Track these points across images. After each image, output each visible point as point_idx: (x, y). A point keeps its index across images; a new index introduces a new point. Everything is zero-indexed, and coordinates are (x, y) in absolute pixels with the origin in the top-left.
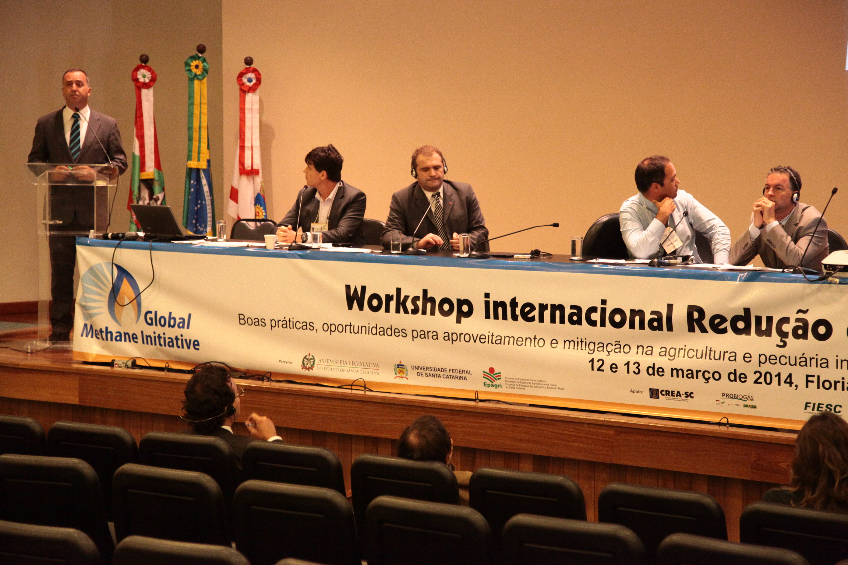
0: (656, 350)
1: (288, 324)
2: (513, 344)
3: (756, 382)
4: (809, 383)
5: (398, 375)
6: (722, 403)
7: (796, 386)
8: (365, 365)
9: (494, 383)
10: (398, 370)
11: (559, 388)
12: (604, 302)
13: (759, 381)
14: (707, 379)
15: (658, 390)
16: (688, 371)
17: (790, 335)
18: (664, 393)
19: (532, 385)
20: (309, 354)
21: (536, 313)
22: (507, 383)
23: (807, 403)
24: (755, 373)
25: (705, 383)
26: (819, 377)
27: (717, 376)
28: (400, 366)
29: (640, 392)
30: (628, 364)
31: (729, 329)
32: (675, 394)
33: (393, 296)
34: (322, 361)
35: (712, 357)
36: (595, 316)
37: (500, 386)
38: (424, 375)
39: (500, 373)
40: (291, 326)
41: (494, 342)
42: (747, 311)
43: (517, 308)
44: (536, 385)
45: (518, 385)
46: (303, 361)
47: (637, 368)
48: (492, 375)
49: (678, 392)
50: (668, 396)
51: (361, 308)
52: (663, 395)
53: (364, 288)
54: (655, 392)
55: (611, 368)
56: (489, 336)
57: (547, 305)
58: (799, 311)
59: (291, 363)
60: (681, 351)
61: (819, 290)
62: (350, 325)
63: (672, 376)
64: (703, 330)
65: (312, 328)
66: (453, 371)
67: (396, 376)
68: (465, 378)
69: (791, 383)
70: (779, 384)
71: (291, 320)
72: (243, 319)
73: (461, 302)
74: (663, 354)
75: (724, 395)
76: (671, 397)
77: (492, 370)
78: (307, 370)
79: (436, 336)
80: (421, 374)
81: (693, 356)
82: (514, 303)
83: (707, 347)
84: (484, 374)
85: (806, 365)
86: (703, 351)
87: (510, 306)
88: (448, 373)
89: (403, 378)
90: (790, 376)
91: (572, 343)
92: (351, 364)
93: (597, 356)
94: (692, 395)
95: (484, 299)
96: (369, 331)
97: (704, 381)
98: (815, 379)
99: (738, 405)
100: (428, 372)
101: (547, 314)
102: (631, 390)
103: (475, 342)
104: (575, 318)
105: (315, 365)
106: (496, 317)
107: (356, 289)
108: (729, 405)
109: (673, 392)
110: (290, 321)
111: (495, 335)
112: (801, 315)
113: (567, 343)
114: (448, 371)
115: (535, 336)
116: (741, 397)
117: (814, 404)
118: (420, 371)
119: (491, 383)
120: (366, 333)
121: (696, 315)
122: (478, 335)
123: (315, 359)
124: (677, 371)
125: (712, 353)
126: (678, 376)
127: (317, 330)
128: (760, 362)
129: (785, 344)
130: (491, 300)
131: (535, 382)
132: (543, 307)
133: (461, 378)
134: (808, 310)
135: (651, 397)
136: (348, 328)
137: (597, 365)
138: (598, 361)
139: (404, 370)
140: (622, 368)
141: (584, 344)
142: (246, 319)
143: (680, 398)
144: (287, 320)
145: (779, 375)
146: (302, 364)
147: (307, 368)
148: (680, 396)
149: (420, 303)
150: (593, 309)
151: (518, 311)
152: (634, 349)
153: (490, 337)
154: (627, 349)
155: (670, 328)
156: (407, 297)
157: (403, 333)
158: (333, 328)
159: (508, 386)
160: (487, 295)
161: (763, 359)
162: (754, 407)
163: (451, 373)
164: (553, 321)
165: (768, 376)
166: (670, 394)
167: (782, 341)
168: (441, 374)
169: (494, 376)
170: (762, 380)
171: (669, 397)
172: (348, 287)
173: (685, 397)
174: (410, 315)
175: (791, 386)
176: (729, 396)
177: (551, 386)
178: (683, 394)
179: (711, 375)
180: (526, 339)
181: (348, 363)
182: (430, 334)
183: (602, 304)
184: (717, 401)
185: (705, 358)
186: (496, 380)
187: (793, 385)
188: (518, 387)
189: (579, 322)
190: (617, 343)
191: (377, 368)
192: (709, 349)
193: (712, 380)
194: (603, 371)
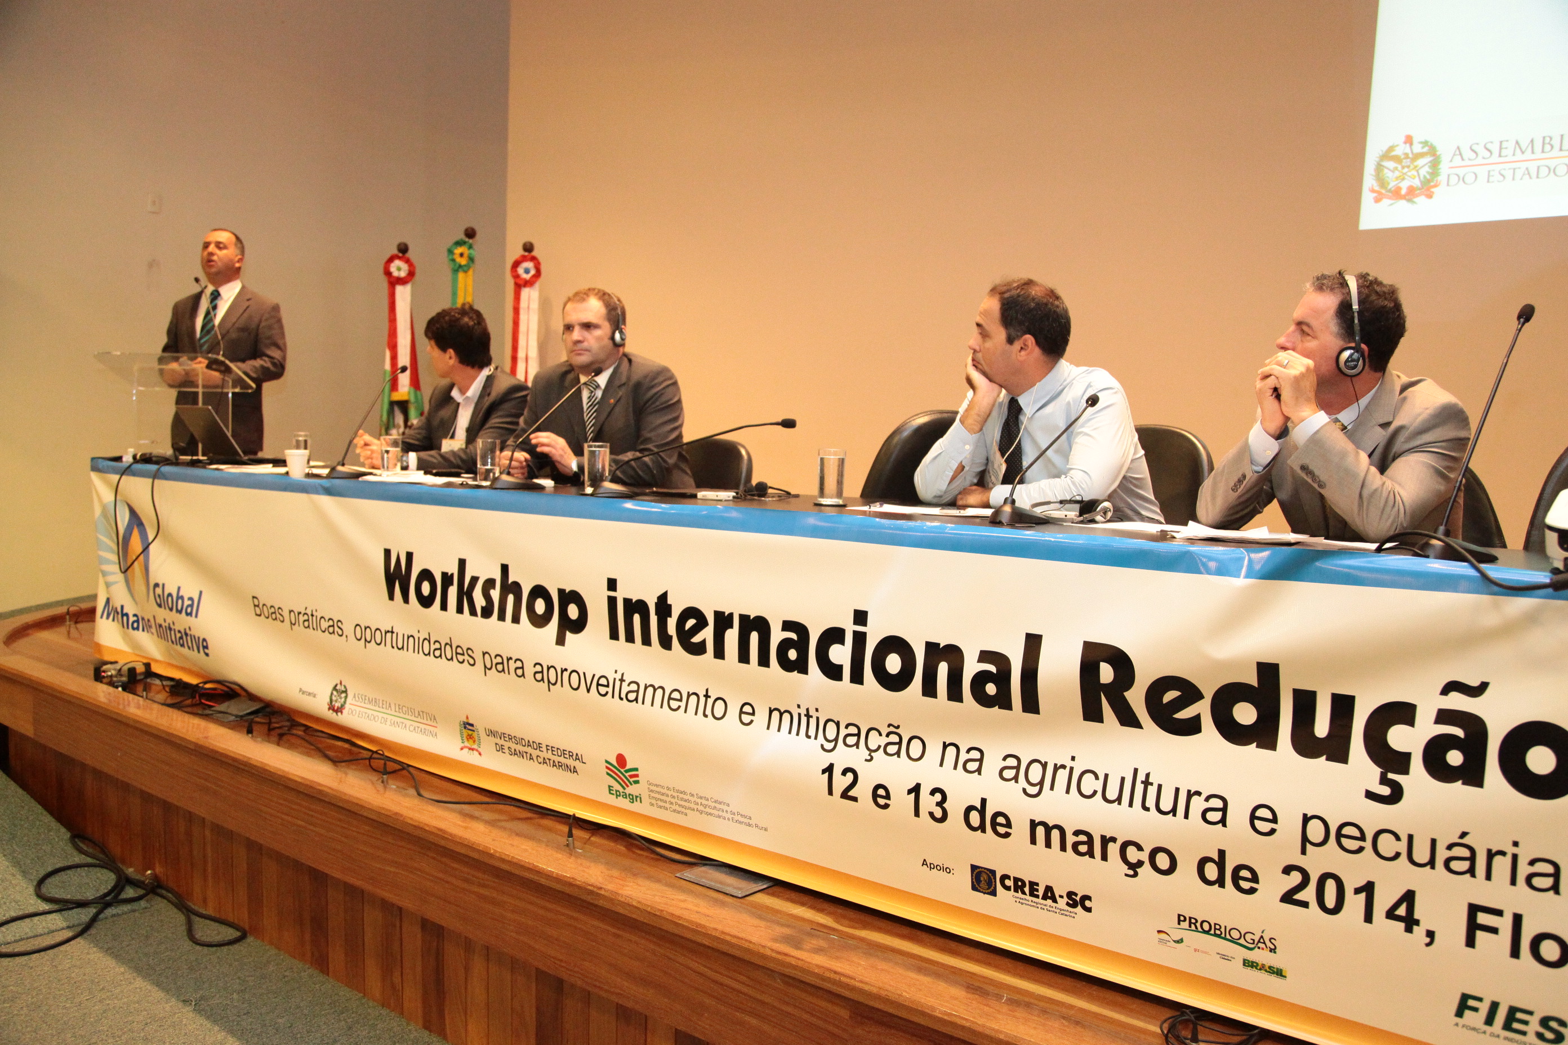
0: (993, 763)
1: (308, 620)
2: (662, 707)
3: (1288, 898)
4: (1480, 935)
5: (467, 744)
6: (1174, 941)
7: (1430, 934)
8: (416, 714)
9: (628, 791)
10: (465, 732)
11: (757, 826)
12: (860, 617)
13: (1298, 897)
14: (1134, 867)
15: (993, 872)
16: (1077, 833)
17: (1417, 764)
18: (1009, 883)
19: (701, 808)
20: (341, 683)
21: (707, 634)
22: (653, 795)
23: (1465, 997)
24: (1287, 870)
25: (1126, 875)
26: (1518, 919)
27: (1163, 861)
28: (467, 726)
29: (948, 870)
30: (916, 790)
31: (1208, 723)
32: (1041, 893)
33: (452, 575)
34: (357, 699)
35: (1151, 802)
36: (840, 654)
37: (638, 799)
38: (507, 750)
39: (636, 769)
40: (315, 625)
41: (623, 695)
42: (1268, 672)
43: (669, 619)
44: (708, 810)
45: (672, 803)
46: (332, 694)
47: (940, 804)
48: (622, 770)
49: (1049, 889)
50: (1020, 895)
51: (406, 598)
52: (1008, 888)
53: (409, 558)
54: (984, 877)
55: (875, 796)
56: (615, 679)
57: (731, 615)
58: (1451, 687)
59: (315, 696)
60: (1061, 771)
61: (1531, 619)
62: (392, 632)
63: (1033, 841)
64: (1128, 718)
65: (340, 632)
66: (552, 751)
67: (462, 745)
68: (575, 770)
69: (1410, 922)
70: (1368, 918)
71: (315, 613)
72: (258, 606)
73: (566, 598)
74: (1009, 774)
75: (1182, 918)
76: (1028, 897)
77: (621, 760)
78: (335, 714)
79: (520, 672)
80: (502, 749)
81: (1095, 792)
82: (663, 606)
83: (1136, 771)
84: (607, 768)
85: (1472, 871)
86: (1123, 779)
87: (656, 614)
88: (546, 755)
89: (475, 751)
90: (1409, 897)
91: (786, 717)
92: (397, 709)
93: (843, 757)
94: (1087, 903)
95: (606, 593)
96: (419, 646)
97: (1125, 869)
98: (1505, 924)
99: (1224, 957)
100: (513, 746)
101: (732, 637)
102: (925, 860)
103: (588, 691)
104: (793, 654)
105: (347, 706)
106: (629, 636)
107: (398, 559)
108: (1195, 950)
109: (1033, 885)
110: (312, 615)
111: (628, 679)
112: (1457, 702)
113: (776, 715)
114: (544, 748)
115: (707, 690)
116: (1235, 934)
117: (1494, 1006)
118: (499, 741)
119: (621, 790)
120: (414, 651)
121: (1106, 673)
122: (594, 675)
123: (349, 692)
124: (1048, 829)
125: (1152, 791)
126: (1048, 845)
127: (347, 636)
128: (1305, 839)
129: (1396, 795)
130: (620, 595)
131: (706, 802)
132: (723, 621)
133: (568, 768)
134: (1484, 686)
135: (974, 888)
136: (389, 637)
137: (841, 782)
138: (844, 773)
139: (475, 734)
140: (902, 801)
141: (813, 722)
142: (261, 606)
143: (1054, 905)
144: (309, 612)
145: (1368, 889)
146: (329, 700)
147: (336, 708)
148: (1054, 900)
149: (495, 594)
150: (834, 635)
151: (672, 626)
152: (934, 750)
153: (618, 683)
154: (916, 748)
155: (1031, 704)
156: (474, 580)
157: (469, 656)
158: (369, 634)
159: (654, 801)
160: (612, 584)
161: (1315, 832)
162: (1279, 973)
163: (549, 755)
164: (744, 655)
165: (1330, 886)
166: (1027, 889)
167: (1384, 781)
168: (535, 753)
169: (627, 775)
170: (1308, 894)
171: (1023, 896)
172: (387, 553)
173: (1068, 904)
174: (479, 619)
175: (1409, 929)
176: (1198, 925)
177: (739, 818)
178: (1061, 897)
179: (1144, 856)
180: (689, 695)
181: (393, 707)
182: (512, 665)
183: (855, 623)
184: (1159, 932)
185: (1131, 805)
186: (631, 784)
187: (1419, 931)
188: (674, 807)
189: (802, 666)
190: (892, 729)
191: (434, 724)
192: (1141, 777)
193: (1146, 870)
194: (855, 799)
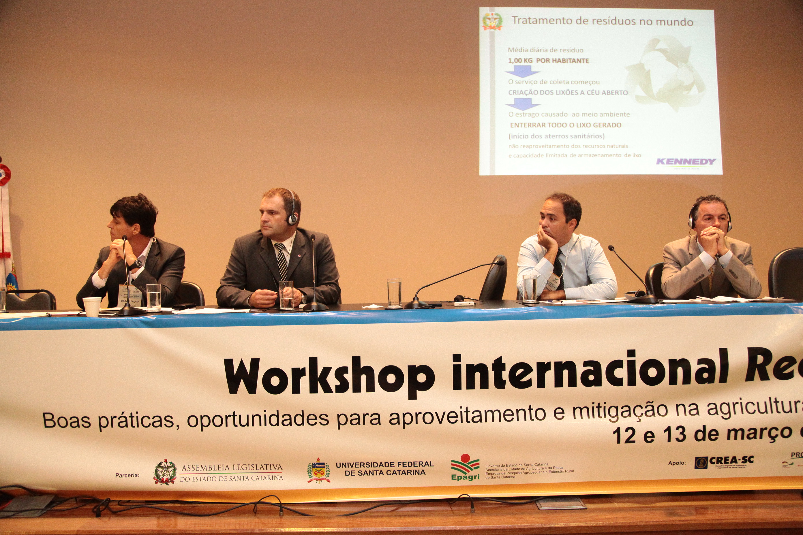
0: (703, 409)
1: (127, 421)
2: (500, 421)
5: (314, 477)
6: (790, 465)
8: (259, 467)
9: (468, 474)
10: (313, 470)
11: (566, 471)
12: (631, 353)
14: (773, 438)
15: (707, 458)
16: (749, 430)
18: (714, 461)
19: (526, 471)
20: (166, 461)
21: (533, 376)
22: (488, 472)
25: (771, 442)
27: (786, 432)
28: (317, 465)
29: (683, 463)
30: (668, 429)
31: (797, 373)
32: (730, 461)
33: (304, 369)
34: (187, 469)
35: (780, 409)
36: (621, 373)
37: (477, 478)
38: (356, 473)
39: (478, 460)
40: (135, 424)
41: (470, 419)
43: (503, 372)
44: (532, 471)
45: (504, 473)
46: (157, 471)
47: (682, 433)
48: (466, 463)
49: (734, 458)
50: (719, 464)
51: (252, 389)
52: (713, 463)
53: (255, 363)
54: (702, 461)
55: (646, 437)
56: (461, 412)
57: (549, 363)
59: (137, 476)
60: (736, 405)
62: (234, 415)
63: (729, 438)
64: (766, 377)
65: (169, 424)
66: (403, 464)
67: (311, 478)
68: (423, 472)
71: (134, 414)
72: (51, 420)
73: (413, 371)
74: (713, 412)
75: (793, 454)
76: (724, 464)
77: (465, 458)
78: (164, 484)
79: (377, 420)
80: (352, 473)
81: (755, 411)
82: (499, 365)
83: (770, 398)
84: (452, 465)
86: (765, 403)
87: (493, 370)
88: (396, 468)
89: (323, 481)
91: (585, 411)
92: (236, 468)
93: (624, 423)
94: (752, 459)
95: (451, 363)
96: (265, 421)
97: (771, 440)
100: (363, 469)
101: (550, 376)
102: (670, 462)
103: (440, 422)
104: (591, 378)
105: (178, 475)
106: (471, 385)
107: (242, 364)
108: (799, 466)
109: (726, 459)
110: (132, 417)
111: (471, 410)
113: (578, 411)
114: (396, 465)
115: (530, 406)
118: (350, 469)
119: (462, 475)
120: (260, 425)
121: (760, 359)
122: (444, 413)
123: (176, 466)
124: (736, 431)
125: (779, 405)
126: (736, 438)
127: (178, 426)
130: (463, 364)
131: (531, 467)
132: (543, 367)
133: (417, 472)
135: (696, 468)
136: (231, 419)
137: (625, 435)
138: (627, 430)
139: (324, 470)
140: (661, 436)
141: (602, 410)
142: (56, 419)
143: (736, 464)
144: (127, 415)
146: (154, 476)
147: (165, 480)
148: (736, 462)
149: (349, 377)
150: (618, 364)
151: (505, 375)
152: (672, 409)
153: (464, 414)
154: (662, 410)
155: (724, 378)
156: (326, 371)
157: (324, 419)
158: (205, 421)
159: (490, 476)
160: (457, 358)
163: (401, 468)
164: (559, 383)
166: (723, 461)
168: (384, 470)
169: (469, 465)
171: (721, 465)
172: (229, 363)
173: (743, 462)
174: (335, 395)
176: (800, 455)
177: (555, 470)
178: (739, 460)
179: (779, 432)
180: (518, 411)
181: (231, 467)
182: (368, 418)
183: (629, 356)
184: (783, 462)
185: (772, 412)
186: (472, 470)
188: (506, 475)
189: (598, 382)
190: (649, 404)
191: (280, 470)
192: (773, 400)
193: (780, 437)
194: (634, 442)
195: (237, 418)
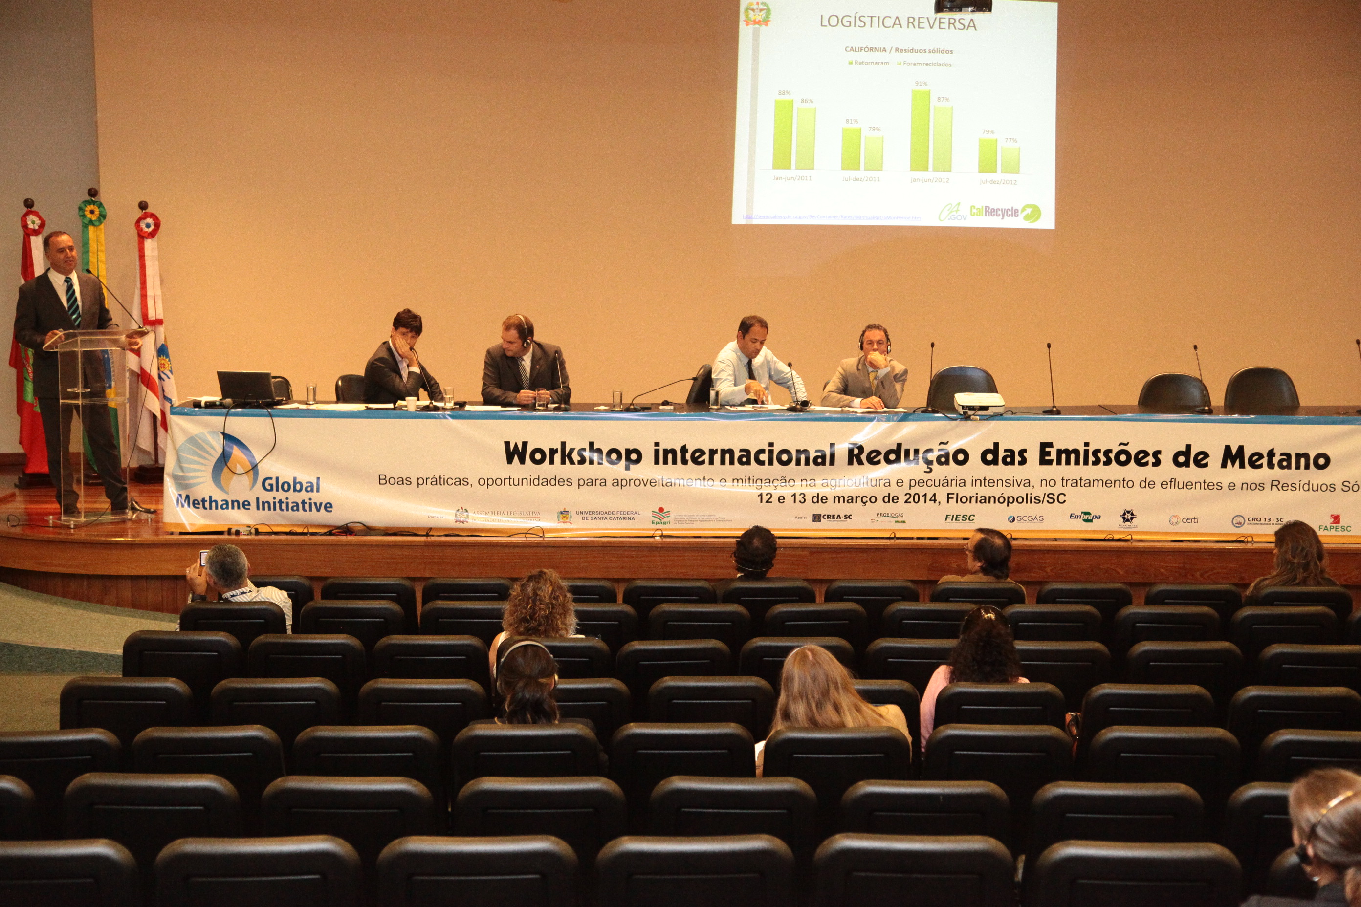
0: (820, 482)
1: (437, 481)
3: (906, 502)
4: (950, 500)
5: (561, 521)
6: (876, 521)
7: (939, 503)
8: (524, 513)
9: (663, 521)
10: (561, 516)
12: (771, 445)
13: (908, 501)
14: (865, 503)
15: (820, 515)
16: (848, 497)
17: (935, 462)
18: (826, 517)
19: (701, 520)
20: (462, 508)
21: (706, 457)
22: (676, 519)
23: (947, 516)
24: (906, 495)
25: (863, 506)
26: (957, 494)
27: (873, 500)
28: (564, 513)
29: (805, 518)
30: (794, 495)
31: (883, 461)
32: (836, 517)
33: (557, 449)
34: (476, 514)
35: (869, 484)
36: (764, 457)
37: (669, 523)
38: (590, 518)
39: (670, 511)
40: (442, 483)
41: (664, 484)
42: (899, 445)
43: (687, 454)
44: (704, 520)
46: (456, 515)
47: (803, 498)
48: (661, 513)
49: (839, 516)
51: (522, 461)
52: (825, 519)
53: (525, 444)
54: (817, 517)
55: (779, 500)
56: (659, 480)
57: (717, 450)
58: (941, 443)
59: (442, 518)
61: (957, 426)
62: (510, 478)
63: (834, 502)
64: (860, 463)
65: (466, 483)
66: (620, 513)
67: (559, 521)
68: (633, 519)
69: (935, 501)
70: (925, 502)
71: (442, 477)
72: (384, 479)
73: (629, 452)
74: (826, 485)
75: (878, 514)
76: (832, 520)
77: (661, 510)
78: (461, 523)
79: (604, 483)
80: (586, 518)
82: (684, 450)
84: (653, 514)
85: (948, 485)
87: (681, 452)
88: (616, 515)
89: (568, 523)
90: (934, 495)
91: (740, 481)
92: (509, 513)
93: (765, 490)
94: (851, 517)
95: (654, 448)
96: (530, 482)
97: (862, 504)
98: (955, 496)
99: (890, 522)
100: (594, 516)
101: (717, 458)
102: (796, 517)
103: (645, 486)
104: (744, 460)
105: (470, 518)
106: (666, 462)
107: (516, 445)
108: (882, 522)
109: (833, 516)
110: (440, 478)
111: (665, 478)
112: (942, 446)
113: (736, 481)
114: (615, 513)
115: (705, 477)
116: (893, 515)
117: (953, 516)
118: (585, 515)
119: (659, 521)
120: (527, 485)
121: (855, 452)
122: (648, 480)
123: (469, 512)
124: (839, 498)
125: (869, 481)
126: (839, 502)
127: (471, 485)
128: (910, 486)
129: (931, 470)
130: (661, 448)
131: (704, 517)
132: (713, 452)
133: (629, 518)
134: (948, 442)
135: (813, 521)
136: (507, 481)
137: (765, 498)
138: (767, 495)
139: (568, 516)
140: (789, 500)
141: (751, 481)
142: (387, 479)
143: (840, 520)
144: (438, 477)
145: (925, 495)
146: (454, 518)
147: (461, 521)
148: (840, 518)
149: (586, 455)
150: (762, 451)
151: (688, 456)
152: (798, 482)
153: (661, 481)
154: (793, 483)
155: (832, 463)
156: (572, 450)
157: (569, 482)
158: (490, 482)
159: (677, 522)
160: (657, 444)
161: (913, 483)
162: (904, 522)
163: (619, 515)
164: (723, 462)
165: (916, 496)
166: (831, 518)
167: (928, 468)
168: (608, 516)
169: (664, 515)
170: (911, 500)
171: (830, 520)
172: (507, 444)
173: (845, 519)
174: (577, 466)
175: (935, 503)
176: (883, 515)
177: (720, 519)
178: (842, 517)
179: (868, 499)
181: (506, 513)
182: (598, 482)
183: (770, 446)
184: (872, 520)
185: (863, 486)
186: (665, 518)
187: (937, 502)
188: (688, 522)
189: (748, 463)
190: (783, 478)
191: (539, 515)
192: (865, 478)
193: (869, 503)
194: (771, 502)
195: (512, 480)
